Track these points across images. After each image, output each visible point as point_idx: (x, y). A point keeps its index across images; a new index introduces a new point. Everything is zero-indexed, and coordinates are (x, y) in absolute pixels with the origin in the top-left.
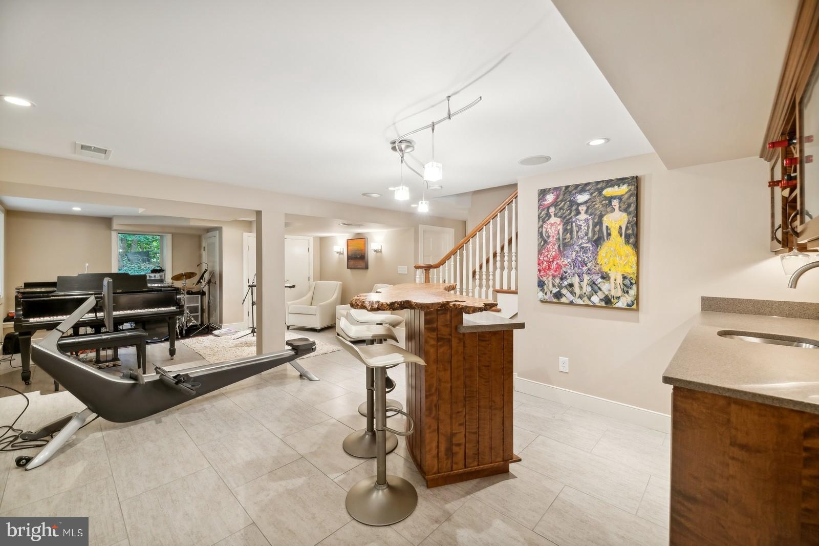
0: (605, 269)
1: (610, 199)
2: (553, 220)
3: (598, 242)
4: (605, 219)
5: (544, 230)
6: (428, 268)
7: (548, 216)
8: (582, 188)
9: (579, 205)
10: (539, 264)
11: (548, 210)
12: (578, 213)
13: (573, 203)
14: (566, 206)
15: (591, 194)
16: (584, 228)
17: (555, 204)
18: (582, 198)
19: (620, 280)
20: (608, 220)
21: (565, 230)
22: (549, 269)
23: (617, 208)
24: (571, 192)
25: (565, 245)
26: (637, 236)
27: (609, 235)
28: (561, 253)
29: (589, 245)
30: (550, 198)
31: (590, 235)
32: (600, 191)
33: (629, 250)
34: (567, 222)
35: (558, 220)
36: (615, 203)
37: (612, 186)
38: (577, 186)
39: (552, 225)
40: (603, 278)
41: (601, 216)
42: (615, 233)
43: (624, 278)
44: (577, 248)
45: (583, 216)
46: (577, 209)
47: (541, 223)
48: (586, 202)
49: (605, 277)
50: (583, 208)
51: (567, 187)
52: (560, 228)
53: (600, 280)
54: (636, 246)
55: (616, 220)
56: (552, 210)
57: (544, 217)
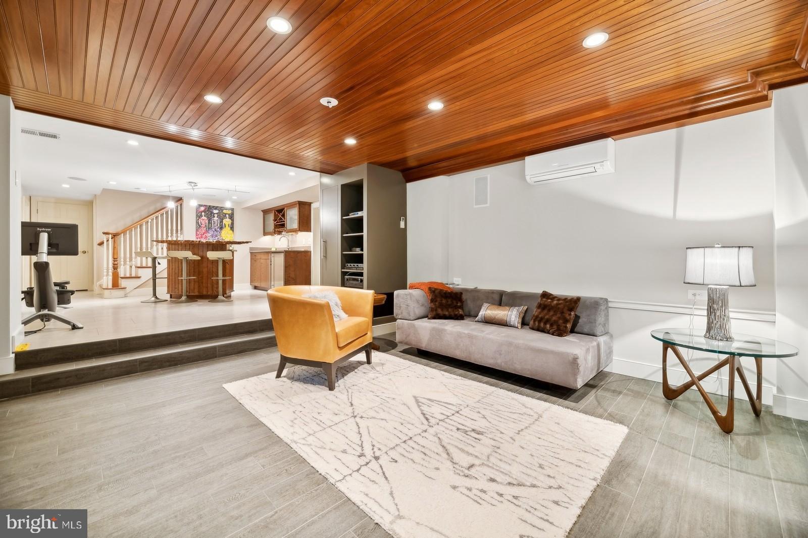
0: (224, 238)
1: (226, 214)
2: (203, 218)
3: (221, 228)
4: (224, 220)
5: (199, 221)
6: (115, 236)
7: (201, 216)
8: (216, 208)
9: (214, 214)
10: (197, 235)
11: (201, 213)
12: (214, 217)
13: (212, 213)
15: (219, 211)
16: (216, 223)
17: (204, 211)
18: (215, 211)
20: (224, 221)
21: (209, 223)
22: (202, 237)
25: (209, 228)
26: (233, 227)
27: (225, 226)
28: (207, 232)
29: (218, 229)
30: (202, 209)
31: (219, 225)
33: (231, 231)
34: (210, 220)
35: (206, 218)
36: (227, 216)
37: (226, 210)
41: (222, 220)
42: (227, 226)
44: (214, 230)
45: (216, 218)
48: (217, 213)
50: (216, 215)
51: (210, 206)
52: (207, 221)
54: (233, 230)
55: (227, 221)
56: (203, 214)
57: (199, 216)
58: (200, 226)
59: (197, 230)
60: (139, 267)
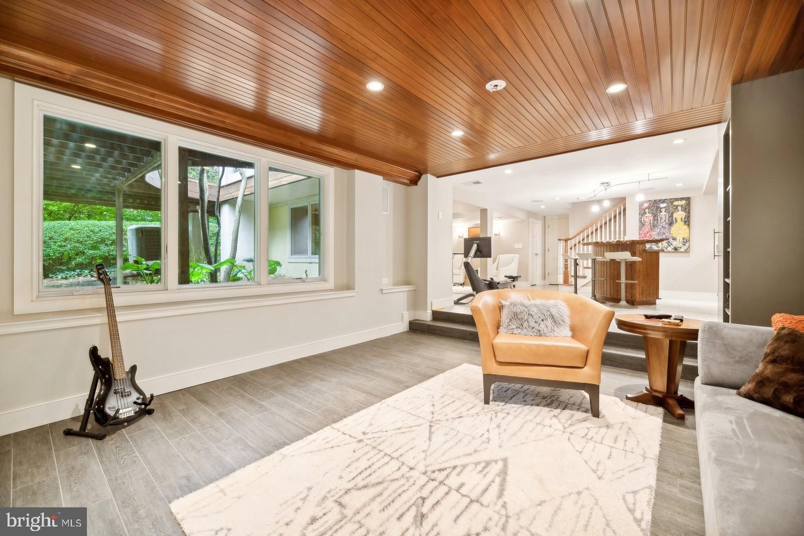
0: (674, 236)
1: (677, 206)
2: (647, 215)
3: (671, 224)
4: (674, 214)
5: (643, 219)
6: (567, 240)
7: (645, 213)
8: (663, 201)
9: (661, 208)
10: (639, 235)
11: (645, 210)
12: (661, 212)
13: (658, 207)
14: (654, 209)
15: (668, 204)
16: (664, 218)
17: (649, 208)
18: (662, 205)
19: (681, 240)
20: (675, 215)
21: (654, 220)
22: (645, 236)
23: (680, 210)
24: (657, 203)
25: (654, 226)
26: (689, 222)
27: (676, 221)
28: (652, 230)
29: (667, 226)
30: (646, 205)
31: (667, 221)
32: (672, 203)
33: (686, 227)
34: (655, 216)
35: (650, 215)
36: (679, 208)
37: (678, 201)
38: (660, 200)
39: (647, 217)
40: (673, 239)
41: (672, 213)
42: (679, 220)
43: (684, 239)
44: (660, 227)
45: (663, 213)
46: (660, 210)
47: (641, 216)
48: (665, 207)
49: (674, 239)
50: (663, 210)
51: (655, 200)
52: (652, 219)
53: (672, 240)
54: (689, 225)
55: (680, 215)
56: (647, 210)
57: (642, 213)
58: (643, 225)
59: (640, 230)
60: (585, 268)
